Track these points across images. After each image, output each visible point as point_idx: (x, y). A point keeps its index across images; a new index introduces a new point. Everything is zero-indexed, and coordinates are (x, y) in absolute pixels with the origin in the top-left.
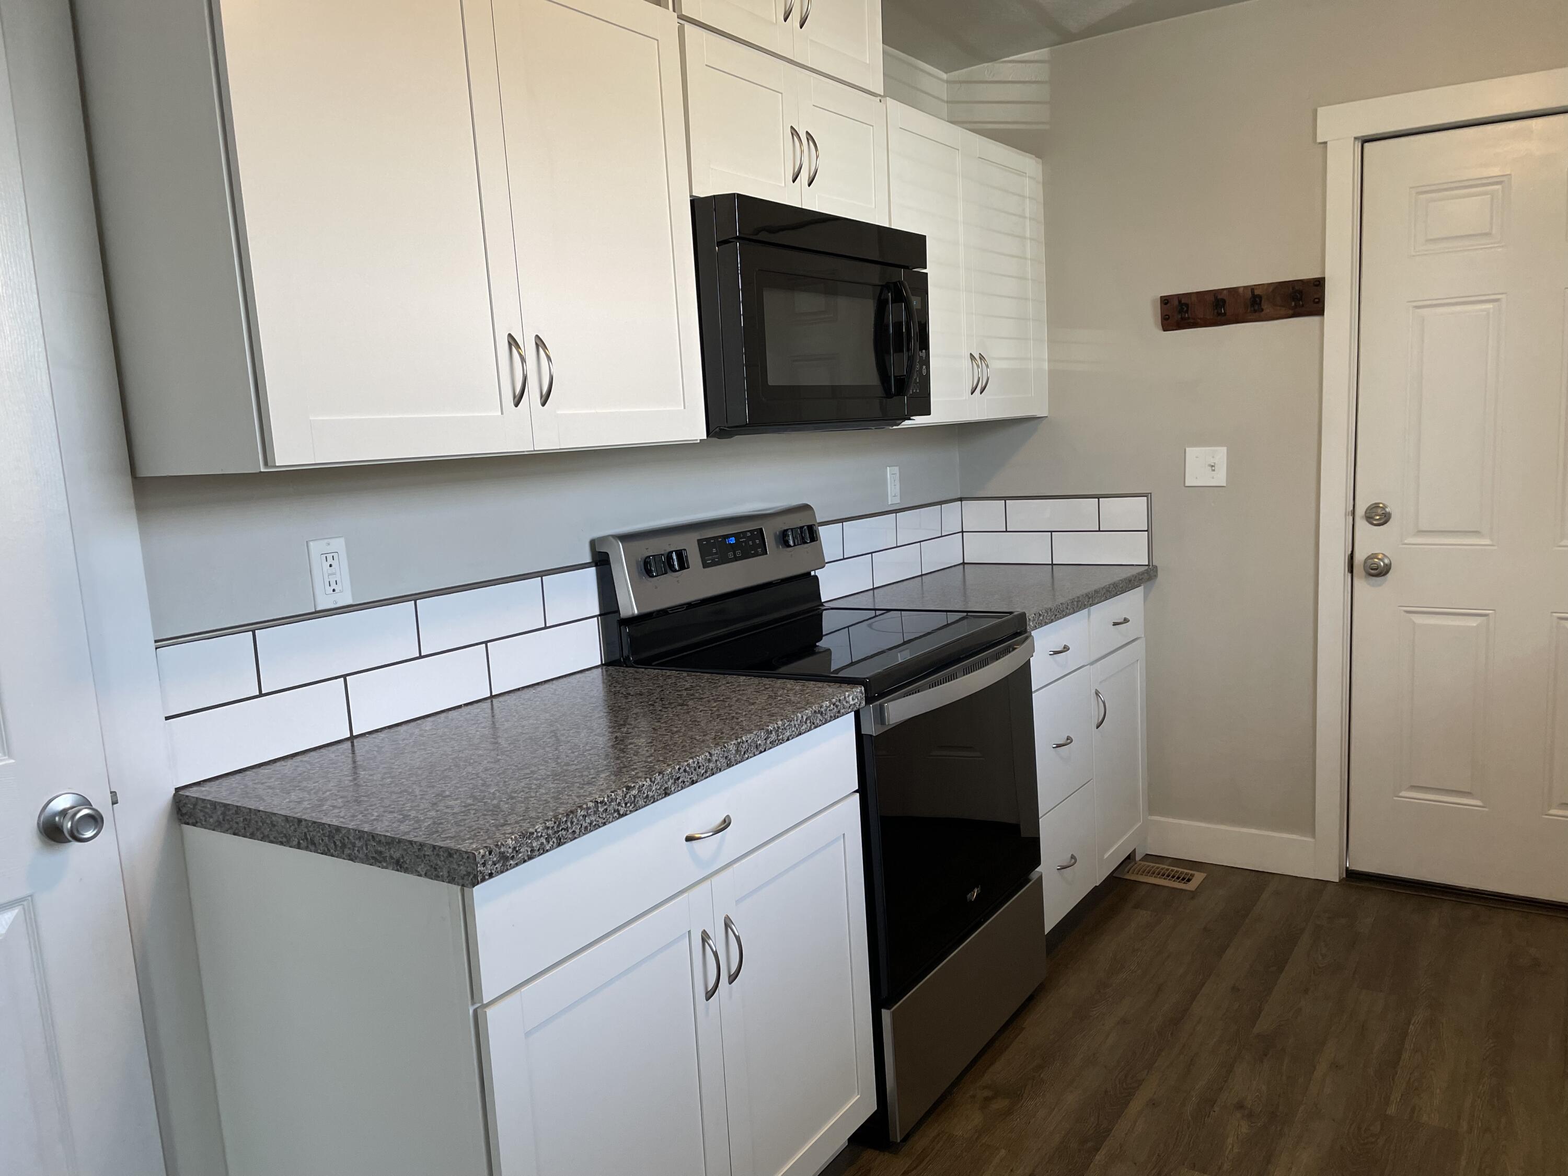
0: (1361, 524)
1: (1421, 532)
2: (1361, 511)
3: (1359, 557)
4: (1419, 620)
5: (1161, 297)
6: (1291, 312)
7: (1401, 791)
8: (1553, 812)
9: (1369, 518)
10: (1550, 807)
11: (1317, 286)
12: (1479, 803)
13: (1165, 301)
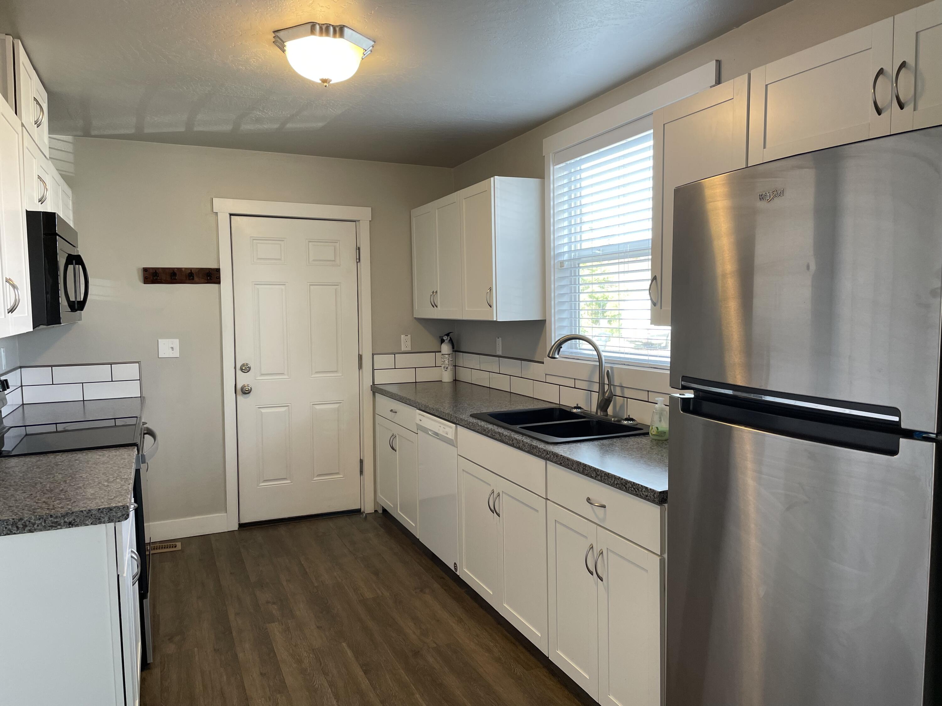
0: (239, 372)
1: (262, 375)
2: (238, 367)
3: (239, 387)
4: (263, 411)
5: (143, 268)
6: (206, 281)
7: (260, 483)
8: (315, 479)
9: (241, 369)
10: (314, 478)
11: (217, 271)
12: (289, 482)
13: (145, 270)
